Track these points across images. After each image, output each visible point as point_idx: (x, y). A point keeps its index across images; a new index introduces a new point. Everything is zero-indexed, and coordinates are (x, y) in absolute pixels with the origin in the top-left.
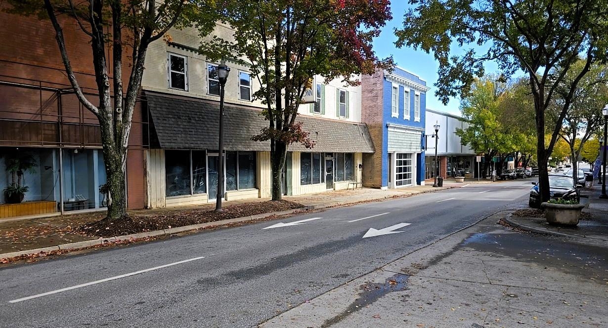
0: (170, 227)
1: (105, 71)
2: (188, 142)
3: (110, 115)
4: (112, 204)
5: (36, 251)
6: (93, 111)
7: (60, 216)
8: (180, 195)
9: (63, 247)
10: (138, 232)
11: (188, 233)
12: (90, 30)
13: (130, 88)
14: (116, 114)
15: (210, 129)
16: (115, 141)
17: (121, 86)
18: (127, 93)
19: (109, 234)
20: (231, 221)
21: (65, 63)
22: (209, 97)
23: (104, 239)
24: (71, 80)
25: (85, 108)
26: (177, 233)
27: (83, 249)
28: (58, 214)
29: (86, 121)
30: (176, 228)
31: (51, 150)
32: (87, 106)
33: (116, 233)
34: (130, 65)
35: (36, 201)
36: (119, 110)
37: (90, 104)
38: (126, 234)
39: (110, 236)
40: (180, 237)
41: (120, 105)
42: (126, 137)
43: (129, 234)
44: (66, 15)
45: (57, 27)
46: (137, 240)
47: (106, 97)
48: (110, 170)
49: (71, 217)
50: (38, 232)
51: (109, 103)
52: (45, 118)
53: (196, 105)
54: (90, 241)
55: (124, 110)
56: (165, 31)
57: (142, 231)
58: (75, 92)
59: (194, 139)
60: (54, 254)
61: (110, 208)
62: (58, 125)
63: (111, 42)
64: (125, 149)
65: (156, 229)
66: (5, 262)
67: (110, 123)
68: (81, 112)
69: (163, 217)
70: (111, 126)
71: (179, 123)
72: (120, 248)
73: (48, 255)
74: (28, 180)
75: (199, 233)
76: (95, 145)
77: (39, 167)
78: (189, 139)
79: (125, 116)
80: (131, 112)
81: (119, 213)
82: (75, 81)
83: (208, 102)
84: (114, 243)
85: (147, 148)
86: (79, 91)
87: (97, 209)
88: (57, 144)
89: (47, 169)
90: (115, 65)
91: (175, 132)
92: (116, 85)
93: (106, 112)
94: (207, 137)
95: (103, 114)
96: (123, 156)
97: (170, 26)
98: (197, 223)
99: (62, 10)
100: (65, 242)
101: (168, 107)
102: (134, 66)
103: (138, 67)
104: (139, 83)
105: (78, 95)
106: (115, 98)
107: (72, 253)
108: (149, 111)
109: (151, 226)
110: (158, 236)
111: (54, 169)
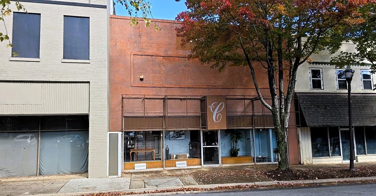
0: (317, 178)
1: (275, 86)
2: (326, 122)
4: (281, 161)
5: (244, 184)
6: (269, 108)
7: (254, 165)
8: (322, 156)
9: (257, 183)
10: (296, 179)
11: (330, 184)
12: (267, 66)
13: (288, 93)
14: (281, 109)
15: (341, 112)
16: (281, 124)
17: (283, 93)
18: (287, 96)
19: (279, 179)
20: (364, 179)
21: (255, 85)
22: (338, 91)
23: (278, 182)
24: (258, 94)
25: (264, 106)
26: (322, 183)
27: (267, 186)
28: (254, 164)
29: (265, 114)
30: (321, 180)
31: (249, 129)
32: (266, 106)
33: (284, 179)
34: (288, 80)
35: (244, 156)
36: (282, 106)
37: (267, 105)
38: (290, 180)
39: (280, 180)
40: (324, 186)
41: (283, 103)
42: (287, 122)
43: (291, 180)
44: (255, 61)
45: (252, 68)
46: (296, 185)
47: (276, 100)
48: (279, 141)
49: (259, 166)
50: (245, 173)
51: (277, 103)
52: (247, 114)
53: (329, 97)
54: (270, 182)
55: (285, 105)
56: (308, 57)
57: (299, 179)
58: (260, 99)
59: (330, 120)
60: (252, 187)
61: (280, 163)
62: (253, 116)
63: (277, 70)
64: (286, 128)
65: (308, 179)
66: (231, 188)
67: (278, 114)
68: (263, 109)
69: (312, 171)
70: (278, 116)
71: (319, 110)
72: (287, 189)
73: (250, 187)
74: (240, 145)
75: (338, 185)
76: (270, 126)
77: (244, 139)
78: (326, 120)
80: (289, 107)
81: (285, 166)
82: (260, 94)
83: (338, 94)
84: (283, 184)
85: (299, 127)
86: (262, 99)
87: (273, 162)
88: (252, 127)
89: (248, 140)
90: (280, 82)
91: (316, 116)
92: (281, 93)
93: (276, 108)
94: (339, 118)
95: (274, 109)
96: (286, 132)
97: (311, 53)
98: (336, 178)
99: (254, 59)
100: (258, 181)
101: (311, 101)
102: (290, 80)
103: (292, 81)
104: (293, 90)
105: (261, 100)
106: (280, 99)
107: (261, 188)
108: (300, 105)
109: (305, 177)
110: (310, 183)
111: (251, 140)
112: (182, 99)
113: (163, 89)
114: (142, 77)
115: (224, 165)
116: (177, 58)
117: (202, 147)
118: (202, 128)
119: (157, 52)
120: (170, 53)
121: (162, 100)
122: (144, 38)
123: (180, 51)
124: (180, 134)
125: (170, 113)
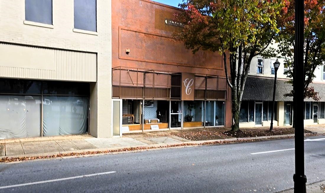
0: (257, 136)
1: (236, 70)
2: (252, 97)
3: (236, 88)
4: (235, 125)
6: (231, 87)
8: (244, 122)
9: (226, 140)
10: (246, 137)
14: (238, 87)
16: (237, 98)
19: (237, 137)
23: (236, 139)
26: (260, 139)
27: (232, 141)
28: (203, 127)
30: (259, 137)
32: (229, 85)
33: (239, 137)
36: (239, 85)
41: (240, 83)
42: (241, 97)
43: (244, 137)
48: (235, 111)
54: (232, 139)
55: (241, 85)
57: (248, 137)
60: (224, 142)
61: (233, 126)
65: (252, 136)
67: (236, 91)
72: (244, 143)
79: (241, 88)
83: (258, 77)
84: (240, 140)
87: (215, 126)
88: (204, 99)
89: (200, 109)
90: (239, 67)
92: (239, 75)
95: (234, 88)
96: (240, 104)
100: (225, 138)
106: (238, 80)
109: (250, 135)
110: (254, 139)
111: (203, 109)
112: (159, 73)
113: (144, 63)
114: (128, 51)
115: (185, 129)
116: (155, 37)
117: (170, 114)
118: (171, 99)
119: (140, 29)
120: (150, 31)
121: (143, 73)
122: (130, 15)
123: (158, 30)
124: (150, 103)
125: (149, 85)
